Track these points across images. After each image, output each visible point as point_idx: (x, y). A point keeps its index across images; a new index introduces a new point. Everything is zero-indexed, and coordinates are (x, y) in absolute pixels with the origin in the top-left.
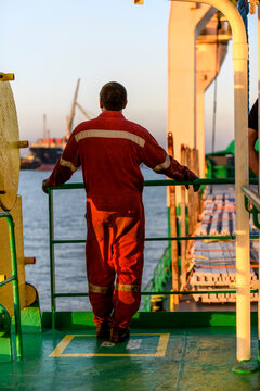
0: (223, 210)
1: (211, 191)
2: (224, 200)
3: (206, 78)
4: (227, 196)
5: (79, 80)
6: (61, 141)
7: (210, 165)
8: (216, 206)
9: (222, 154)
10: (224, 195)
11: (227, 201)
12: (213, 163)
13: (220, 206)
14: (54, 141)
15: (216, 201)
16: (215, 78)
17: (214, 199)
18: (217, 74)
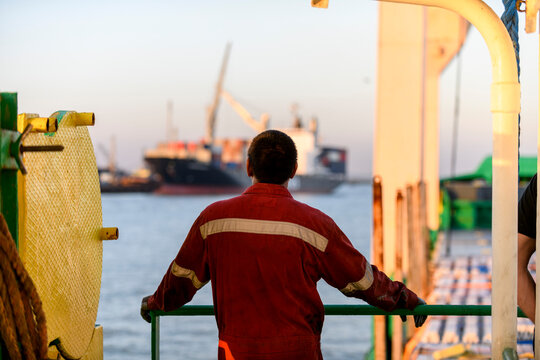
0: (467, 291)
1: (448, 250)
2: (469, 269)
3: (442, 51)
4: (475, 263)
5: (229, 48)
6: (195, 147)
7: (447, 198)
8: (456, 281)
9: (467, 180)
10: (470, 259)
11: (475, 272)
12: (453, 196)
13: (462, 282)
14: (185, 146)
15: (457, 272)
16: (458, 53)
17: (452, 267)
18: (461, 45)
